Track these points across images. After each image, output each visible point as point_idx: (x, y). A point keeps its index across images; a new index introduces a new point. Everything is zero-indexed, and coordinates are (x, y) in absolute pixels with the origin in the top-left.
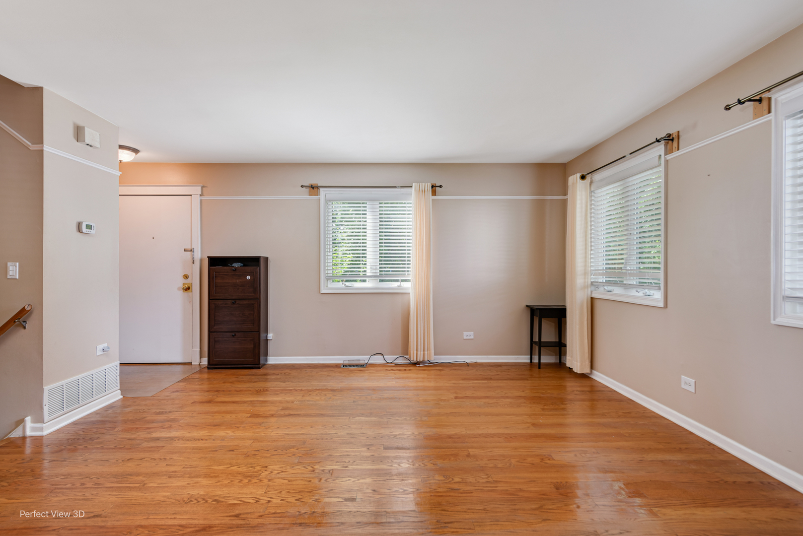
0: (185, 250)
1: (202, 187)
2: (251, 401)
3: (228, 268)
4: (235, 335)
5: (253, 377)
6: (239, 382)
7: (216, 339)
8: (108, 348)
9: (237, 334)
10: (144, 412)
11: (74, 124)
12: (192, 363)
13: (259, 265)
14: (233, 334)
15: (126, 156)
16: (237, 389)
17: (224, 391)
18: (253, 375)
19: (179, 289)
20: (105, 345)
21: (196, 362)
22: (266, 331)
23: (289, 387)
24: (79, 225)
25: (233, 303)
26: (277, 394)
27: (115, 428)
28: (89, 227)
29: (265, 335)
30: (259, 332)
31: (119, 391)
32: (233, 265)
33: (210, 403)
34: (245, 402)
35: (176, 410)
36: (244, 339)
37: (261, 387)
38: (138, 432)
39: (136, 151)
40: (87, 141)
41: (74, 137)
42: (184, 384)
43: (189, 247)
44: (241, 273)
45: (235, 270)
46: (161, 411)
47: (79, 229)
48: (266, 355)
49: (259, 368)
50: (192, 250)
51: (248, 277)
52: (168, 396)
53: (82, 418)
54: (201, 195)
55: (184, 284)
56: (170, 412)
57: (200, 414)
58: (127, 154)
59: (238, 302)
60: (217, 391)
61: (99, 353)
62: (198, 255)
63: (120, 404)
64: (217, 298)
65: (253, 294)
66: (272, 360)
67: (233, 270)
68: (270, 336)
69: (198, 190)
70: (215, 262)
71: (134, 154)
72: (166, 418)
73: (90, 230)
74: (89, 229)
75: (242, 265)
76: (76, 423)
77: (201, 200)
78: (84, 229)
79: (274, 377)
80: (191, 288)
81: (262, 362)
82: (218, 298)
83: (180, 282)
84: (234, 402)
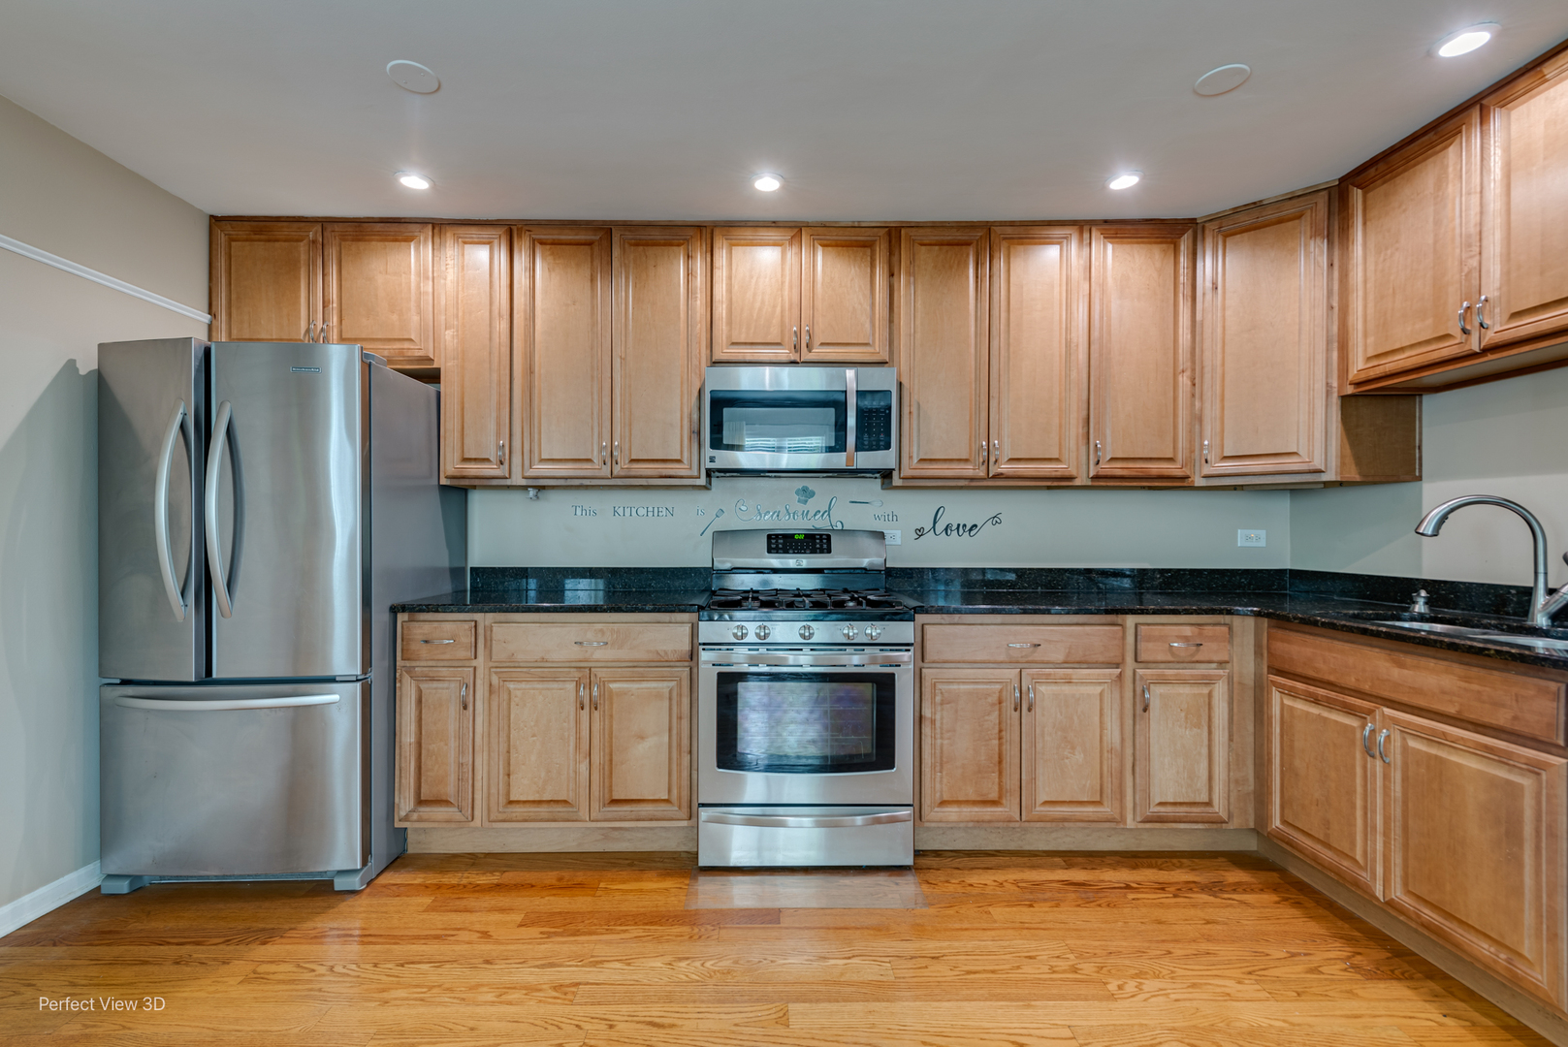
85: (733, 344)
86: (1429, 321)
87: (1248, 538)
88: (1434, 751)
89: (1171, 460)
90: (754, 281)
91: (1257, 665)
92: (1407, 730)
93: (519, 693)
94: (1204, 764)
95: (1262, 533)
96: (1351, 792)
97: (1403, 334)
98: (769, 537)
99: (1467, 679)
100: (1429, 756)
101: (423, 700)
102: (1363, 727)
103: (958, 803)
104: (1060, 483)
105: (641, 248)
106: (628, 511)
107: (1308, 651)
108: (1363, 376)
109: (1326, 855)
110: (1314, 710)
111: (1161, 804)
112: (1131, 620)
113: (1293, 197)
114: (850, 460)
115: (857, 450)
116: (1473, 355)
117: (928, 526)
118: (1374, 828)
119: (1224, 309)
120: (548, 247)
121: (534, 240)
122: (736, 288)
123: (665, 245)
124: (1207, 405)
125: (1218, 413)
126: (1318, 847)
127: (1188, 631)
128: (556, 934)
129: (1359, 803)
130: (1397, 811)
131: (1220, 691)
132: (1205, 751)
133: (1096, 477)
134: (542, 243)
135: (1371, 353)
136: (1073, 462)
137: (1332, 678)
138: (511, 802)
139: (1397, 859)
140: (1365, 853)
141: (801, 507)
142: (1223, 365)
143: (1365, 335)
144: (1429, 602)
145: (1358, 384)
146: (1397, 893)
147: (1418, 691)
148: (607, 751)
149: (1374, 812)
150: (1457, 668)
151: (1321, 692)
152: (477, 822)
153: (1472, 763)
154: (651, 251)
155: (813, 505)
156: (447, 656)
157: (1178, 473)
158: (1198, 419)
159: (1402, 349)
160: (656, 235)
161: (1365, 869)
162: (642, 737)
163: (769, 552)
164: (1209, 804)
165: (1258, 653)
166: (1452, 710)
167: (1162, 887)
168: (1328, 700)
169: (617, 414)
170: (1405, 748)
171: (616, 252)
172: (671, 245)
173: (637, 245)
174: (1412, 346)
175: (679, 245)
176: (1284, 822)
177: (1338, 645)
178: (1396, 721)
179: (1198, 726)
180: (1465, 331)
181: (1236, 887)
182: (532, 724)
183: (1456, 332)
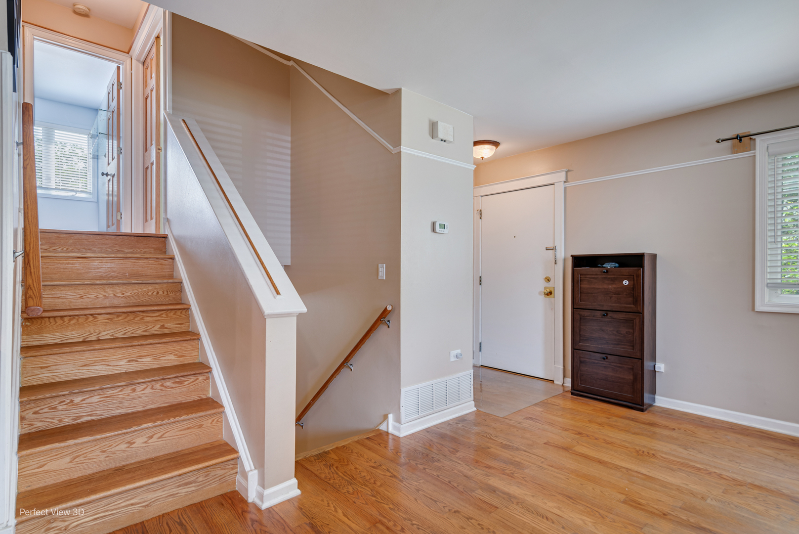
0: (547, 249)
1: (567, 172)
2: (628, 469)
3: (597, 269)
4: (607, 358)
5: (632, 423)
6: (611, 426)
7: (582, 359)
8: (461, 355)
9: (609, 357)
10: (491, 438)
11: (430, 121)
12: (555, 382)
13: (641, 265)
14: (604, 356)
15: (486, 152)
16: (607, 439)
17: (588, 436)
18: (632, 420)
19: (540, 293)
20: (459, 351)
21: (559, 381)
22: (654, 358)
23: (695, 462)
24: (434, 224)
25: (604, 315)
26: (672, 470)
27: (457, 451)
28: (443, 226)
29: (652, 364)
30: (642, 359)
31: (473, 402)
32: (604, 266)
33: (568, 451)
34: (617, 468)
35: (524, 448)
36: (619, 365)
37: (644, 447)
38: (476, 468)
39: (496, 144)
40: (441, 135)
41: (430, 134)
42: (541, 410)
43: (551, 245)
44: (616, 276)
45: (607, 271)
46: (508, 443)
47: (434, 230)
48: (653, 392)
49: (642, 410)
50: (554, 249)
51: (626, 282)
52: (519, 423)
53: (435, 426)
54: (565, 182)
55: (545, 288)
56: (517, 449)
57: (552, 466)
58: (488, 149)
59: (610, 314)
60: (580, 434)
61: (453, 359)
62: (561, 254)
63: (472, 418)
64: (582, 307)
65: (632, 306)
66: (661, 401)
67: (604, 272)
68: (660, 367)
69: (562, 176)
70: (579, 261)
71: (494, 148)
72: (510, 457)
73: (443, 230)
74: (443, 228)
75: (617, 265)
76: (428, 430)
77: (565, 188)
78: (438, 229)
79: (666, 432)
80: (553, 292)
81: (646, 400)
82: (584, 307)
83: (542, 286)
84: (600, 462)
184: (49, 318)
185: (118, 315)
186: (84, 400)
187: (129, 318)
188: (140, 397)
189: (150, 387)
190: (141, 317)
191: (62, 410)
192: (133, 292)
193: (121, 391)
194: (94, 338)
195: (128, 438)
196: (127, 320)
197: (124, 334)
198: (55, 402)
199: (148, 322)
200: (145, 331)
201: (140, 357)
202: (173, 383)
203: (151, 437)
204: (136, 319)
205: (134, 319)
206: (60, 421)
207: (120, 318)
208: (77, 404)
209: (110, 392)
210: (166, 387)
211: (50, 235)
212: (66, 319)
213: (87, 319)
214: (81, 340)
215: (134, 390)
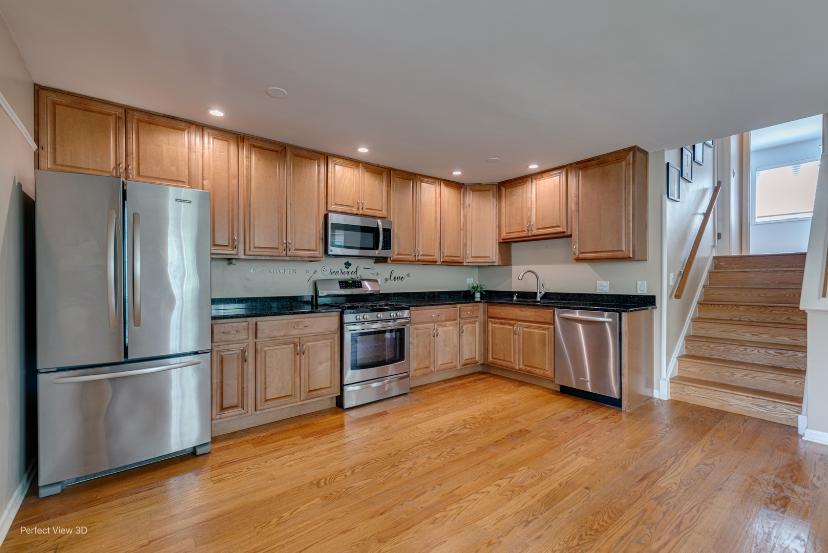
85: (336, 204)
86: (520, 227)
87: (469, 281)
88: (529, 330)
89: (459, 257)
90: (343, 180)
91: (484, 317)
92: (524, 327)
93: (270, 352)
94: (474, 347)
95: (472, 279)
96: (510, 345)
97: (514, 229)
98: (339, 282)
99: (536, 312)
100: (528, 331)
101: (224, 360)
102: (513, 328)
103: (419, 369)
104: (434, 263)
105: (299, 158)
106: (275, 271)
107: (499, 311)
108: (505, 238)
109: (504, 363)
110: (501, 326)
111: (466, 360)
112: (459, 306)
113: (488, 185)
114: (379, 253)
115: (382, 249)
116: (529, 237)
117: (389, 278)
118: (516, 352)
119: (472, 213)
120: (257, 149)
121: (250, 144)
122: (337, 181)
123: (309, 159)
124: (468, 241)
125: (470, 243)
126: (502, 362)
127: (471, 308)
128: (322, 436)
129: (512, 347)
130: (521, 346)
131: (477, 324)
132: (474, 343)
133: (443, 262)
134: (254, 146)
135: (507, 232)
136: (436, 257)
137: (505, 317)
138: (266, 400)
139: (521, 358)
140: (514, 359)
141: (346, 270)
142: (472, 229)
143: (505, 227)
144: (517, 297)
145: (503, 239)
146: (521, 366)
147: (525, 317)
148: (307, 371)
149: (516, 348)
150: (534, 310)
151: (503, 321)
152: (250, 413)
153: (537, 331)
154: (304, 160)
155: (351, 269)
156: (236, 339)
157: (461, 261)
158: (465, 245)
159: (514, 232)
160: (306, 154)
161: (514, 363)
162: (321, 363)
163: (341, 288)
164: (475, 358)
165: (484, 313)
166: (532, 320)
167: (470, 382)
168: (505, 323)
169: (289, 229)
170: (523, 331)
171: (288, 158)
172: (311, 159)
173: (297, 156)
174: (517, 232)
175: (315, 160)
176: (493, 358)
177: (507, 308)
178: (521, 325)
179: (473, 336)
180: (528, 231)
181: (484, 378)
182: (276, 364)
183: (526, 230)
184: (712, 304)
185: (754, 307)
186: (715, 347)
187: (761, 310)
188: (749, 355)
189: (757, 350)
190: (770, 310)
191: (704, 349)
192: (773, 294)
193: (737, 348)
194: (737, 319)
195: (731, 370)
196: (759, 311)
197: (758, 320)
198: (701, 344)
199: (776, 314)
200: (774, 320)
201: (760, 333)
202: (775, 352)
203: (746, 376)
204: (767, 311)
205: (765, 311)
206: (703, 354)
207: (755, 309)
208: (712, 348)
209: (730, 347)
210: (769, 353)
211: (729, 259)
212: (721, 306)
213: (733, 307)
214: (729, 319)
215: (746, 350)
